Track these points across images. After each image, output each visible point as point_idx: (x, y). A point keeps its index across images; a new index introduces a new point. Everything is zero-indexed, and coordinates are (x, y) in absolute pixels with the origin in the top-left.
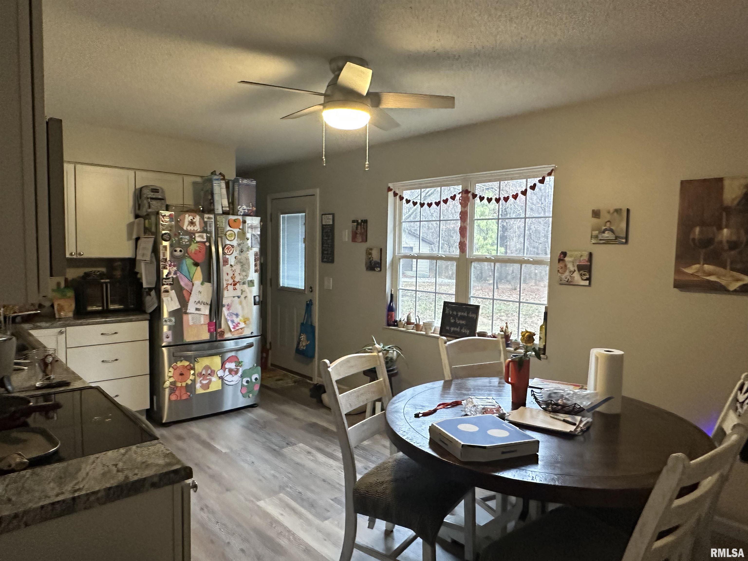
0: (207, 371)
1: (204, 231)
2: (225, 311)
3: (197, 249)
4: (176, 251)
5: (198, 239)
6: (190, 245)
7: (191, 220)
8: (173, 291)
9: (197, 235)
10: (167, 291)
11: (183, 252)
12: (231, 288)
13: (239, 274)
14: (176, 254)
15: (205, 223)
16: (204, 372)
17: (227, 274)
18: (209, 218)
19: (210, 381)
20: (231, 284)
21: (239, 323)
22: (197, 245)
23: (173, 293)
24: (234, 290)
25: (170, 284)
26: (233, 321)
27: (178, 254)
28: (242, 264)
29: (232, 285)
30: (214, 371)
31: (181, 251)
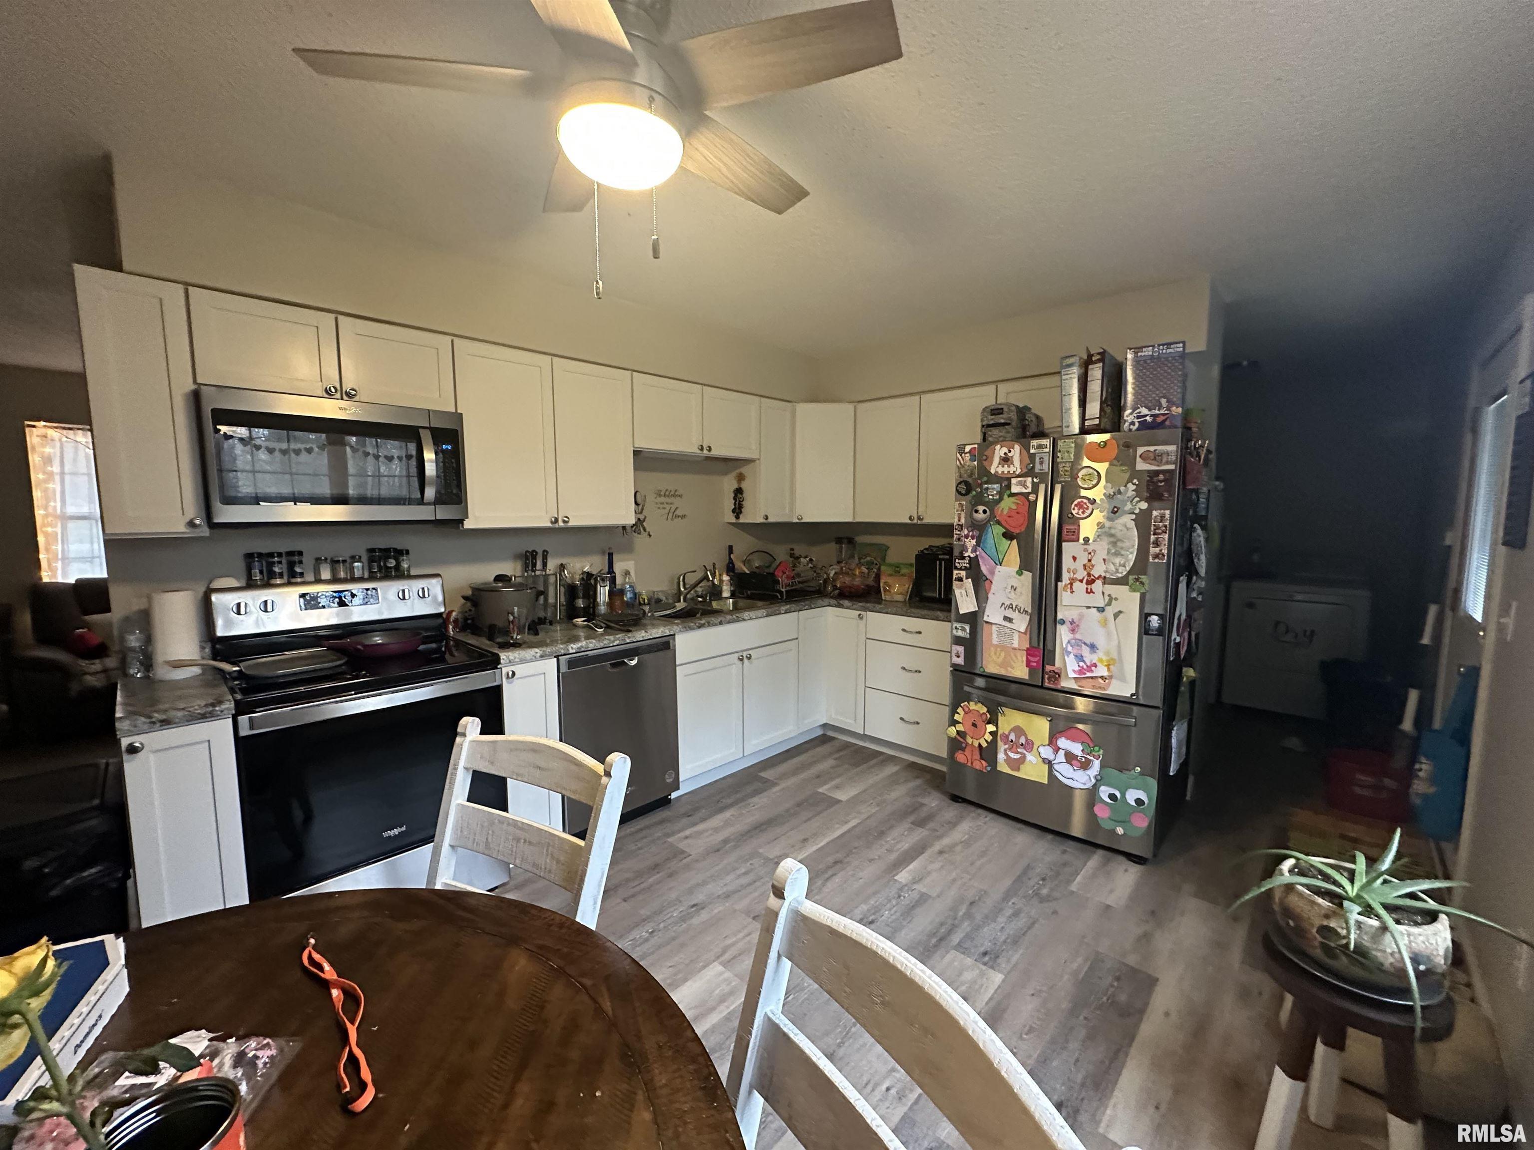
0: (1018, 737)
1: (1029, 472)
2: (1063, 634)
3: (1014, 507)
4: (977, 511)
5: (1015, 489)
6: (1001, 499)
7: (1005, 454)
8: (970, 580)
9: (1014, 481)
10: (960, 579)
11: (988, 513)
12: (1080, 587)
13: (1104, 560)
14: (976, 515)
15: (1032, 457)
16: (1012, 737)
17: (1074, 558)
18: (1040, 447)
19: (1023, 759)
20: (1081, 581)
21: (1095, 665)
22: (1013, 499)
23: (969, 583)
24: (1089, 593)
25: (966, 569)
26: (1080, 658)
27: (980, 516)
28: (1112, 539)
29: (1085, 581)
30: (1033, 743)
31: (985, 512)
